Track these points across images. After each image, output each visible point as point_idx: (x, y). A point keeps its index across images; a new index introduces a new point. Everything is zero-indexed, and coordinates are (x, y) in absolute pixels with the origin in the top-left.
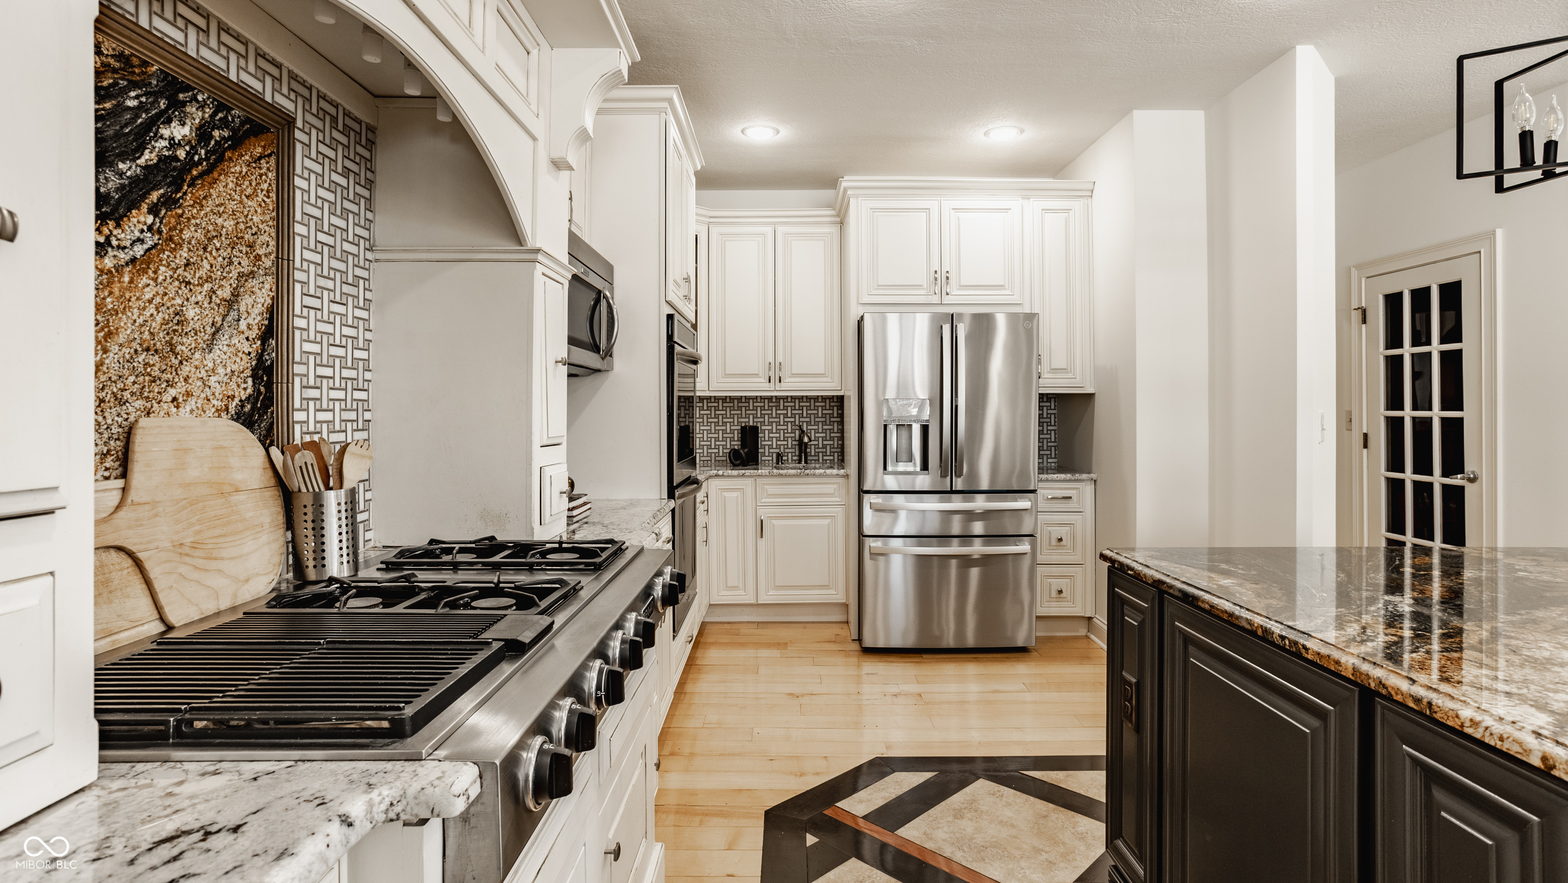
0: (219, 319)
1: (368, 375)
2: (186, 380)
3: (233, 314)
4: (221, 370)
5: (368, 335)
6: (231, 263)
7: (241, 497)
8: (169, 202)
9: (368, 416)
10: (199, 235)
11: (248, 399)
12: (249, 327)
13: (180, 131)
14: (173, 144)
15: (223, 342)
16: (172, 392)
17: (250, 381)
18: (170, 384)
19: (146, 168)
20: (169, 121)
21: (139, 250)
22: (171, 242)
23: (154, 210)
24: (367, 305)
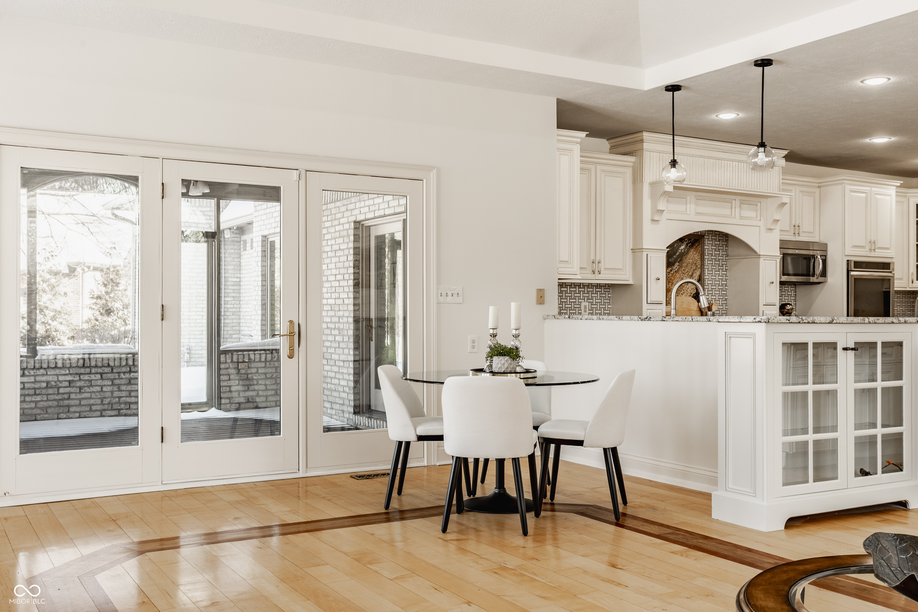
1: (726, 288)
2: (684, 290)
3: (692, 278)
4: (690, 288)
5: (726, 278)
6: (692, 268)
7: (693, 312)
8: (681, 260)
9: (726, 297)
10: (686, 264)
11: (695, 293)
12: (695, 279)
13: (682, 247)
14: (682, 250)
18: (681, 291)
19: (677, 256)
21: (676, 269)
22: (681, 267)
23: (679, 262)
24: (726, 270)
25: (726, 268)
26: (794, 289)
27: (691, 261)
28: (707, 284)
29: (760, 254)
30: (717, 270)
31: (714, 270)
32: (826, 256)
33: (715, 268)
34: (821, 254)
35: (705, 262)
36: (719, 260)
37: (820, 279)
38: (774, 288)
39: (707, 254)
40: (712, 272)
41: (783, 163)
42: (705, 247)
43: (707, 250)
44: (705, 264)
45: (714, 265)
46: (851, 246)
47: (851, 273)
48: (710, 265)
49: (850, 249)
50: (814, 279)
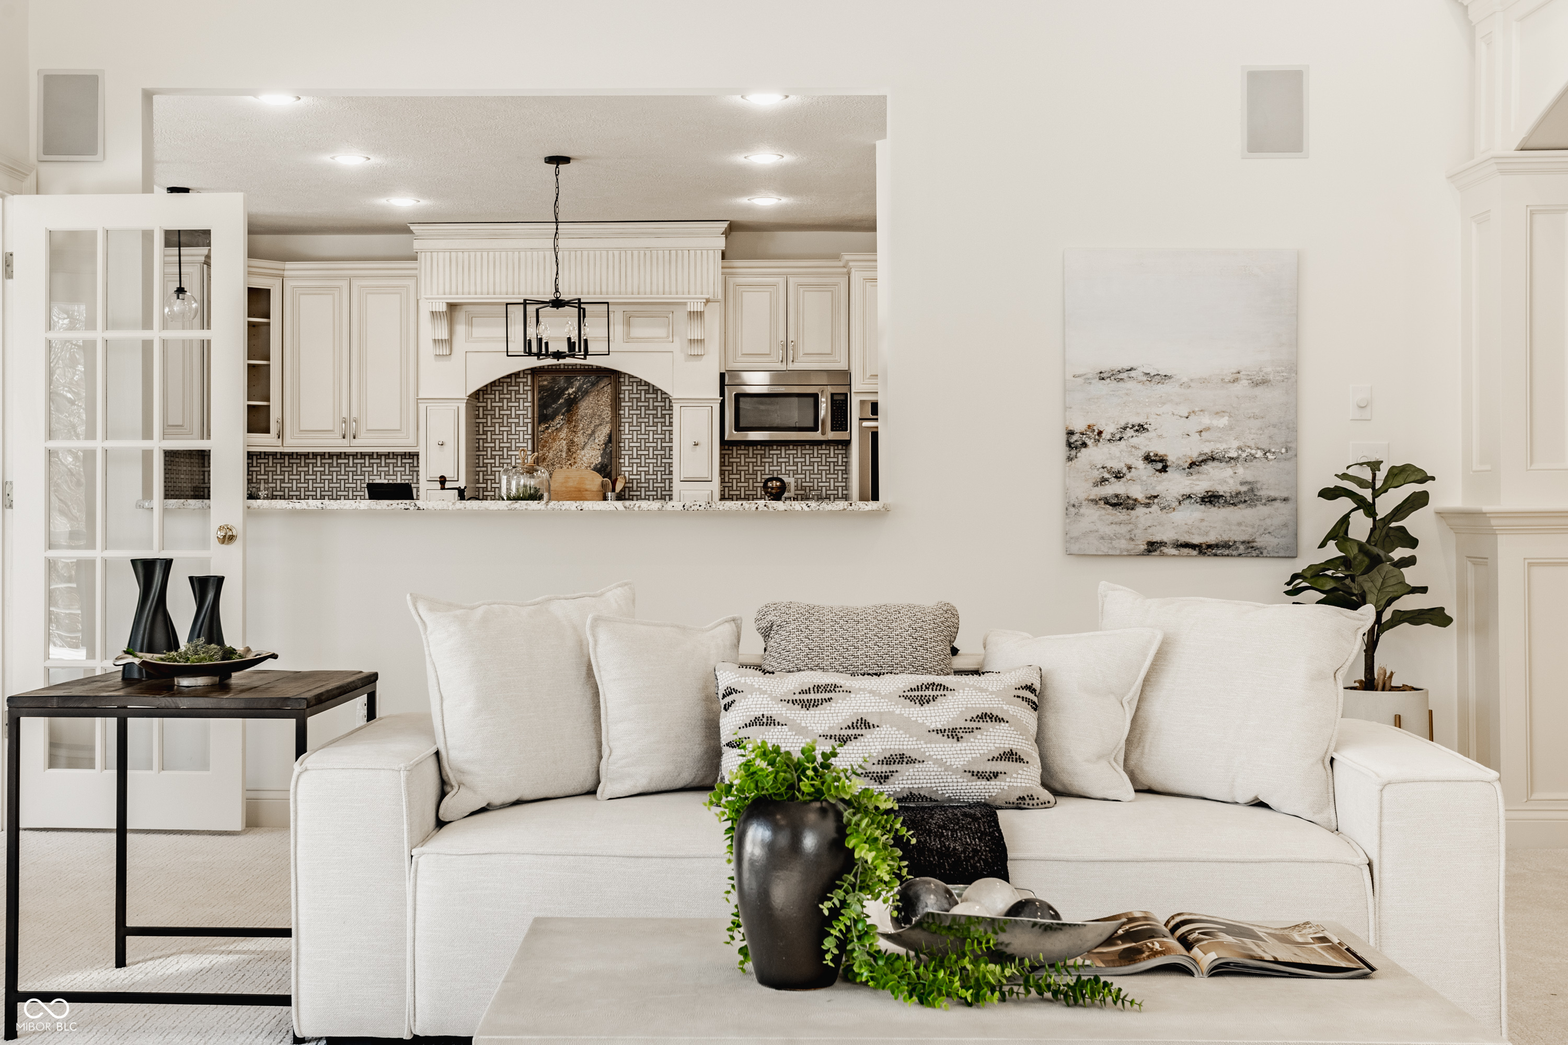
0: (588, 440)
2: (574, 458)
3: (593, 438)
4: (587, 455)
6: (593, 422)
8: (568, 411)
10: (580, 416)
11: (600, 464)
12: (601, 440)
13: (571, 391)
14: (569, 394)
15: (588, 447)
17: (601, 458)
18: (569, 460)
19: (561, 404)
20: (567, 389)
22: (567, 421)
23: (563, 414)
26: (844, 452)
27: (590, 411)
28: (627, 448)
29: (674, 397)
30: (651, 424)
31: (643, 425)
32: (846, 394)
33: (646, 420)
34: (834, 392)
35: (622, 412)
36: (655, 408)
37: (831, 435)
38: (704, 450)
39: (627, 399)
40: (639, 428)
41: (721, 243)
42: (623, 388)
43: (627, 392)
44: (622, 416)
45: (643, 416)
46: (868, 376)
47: (865, 424)
48: (635, 417)
49: (867, 381)
50: (817, 436)
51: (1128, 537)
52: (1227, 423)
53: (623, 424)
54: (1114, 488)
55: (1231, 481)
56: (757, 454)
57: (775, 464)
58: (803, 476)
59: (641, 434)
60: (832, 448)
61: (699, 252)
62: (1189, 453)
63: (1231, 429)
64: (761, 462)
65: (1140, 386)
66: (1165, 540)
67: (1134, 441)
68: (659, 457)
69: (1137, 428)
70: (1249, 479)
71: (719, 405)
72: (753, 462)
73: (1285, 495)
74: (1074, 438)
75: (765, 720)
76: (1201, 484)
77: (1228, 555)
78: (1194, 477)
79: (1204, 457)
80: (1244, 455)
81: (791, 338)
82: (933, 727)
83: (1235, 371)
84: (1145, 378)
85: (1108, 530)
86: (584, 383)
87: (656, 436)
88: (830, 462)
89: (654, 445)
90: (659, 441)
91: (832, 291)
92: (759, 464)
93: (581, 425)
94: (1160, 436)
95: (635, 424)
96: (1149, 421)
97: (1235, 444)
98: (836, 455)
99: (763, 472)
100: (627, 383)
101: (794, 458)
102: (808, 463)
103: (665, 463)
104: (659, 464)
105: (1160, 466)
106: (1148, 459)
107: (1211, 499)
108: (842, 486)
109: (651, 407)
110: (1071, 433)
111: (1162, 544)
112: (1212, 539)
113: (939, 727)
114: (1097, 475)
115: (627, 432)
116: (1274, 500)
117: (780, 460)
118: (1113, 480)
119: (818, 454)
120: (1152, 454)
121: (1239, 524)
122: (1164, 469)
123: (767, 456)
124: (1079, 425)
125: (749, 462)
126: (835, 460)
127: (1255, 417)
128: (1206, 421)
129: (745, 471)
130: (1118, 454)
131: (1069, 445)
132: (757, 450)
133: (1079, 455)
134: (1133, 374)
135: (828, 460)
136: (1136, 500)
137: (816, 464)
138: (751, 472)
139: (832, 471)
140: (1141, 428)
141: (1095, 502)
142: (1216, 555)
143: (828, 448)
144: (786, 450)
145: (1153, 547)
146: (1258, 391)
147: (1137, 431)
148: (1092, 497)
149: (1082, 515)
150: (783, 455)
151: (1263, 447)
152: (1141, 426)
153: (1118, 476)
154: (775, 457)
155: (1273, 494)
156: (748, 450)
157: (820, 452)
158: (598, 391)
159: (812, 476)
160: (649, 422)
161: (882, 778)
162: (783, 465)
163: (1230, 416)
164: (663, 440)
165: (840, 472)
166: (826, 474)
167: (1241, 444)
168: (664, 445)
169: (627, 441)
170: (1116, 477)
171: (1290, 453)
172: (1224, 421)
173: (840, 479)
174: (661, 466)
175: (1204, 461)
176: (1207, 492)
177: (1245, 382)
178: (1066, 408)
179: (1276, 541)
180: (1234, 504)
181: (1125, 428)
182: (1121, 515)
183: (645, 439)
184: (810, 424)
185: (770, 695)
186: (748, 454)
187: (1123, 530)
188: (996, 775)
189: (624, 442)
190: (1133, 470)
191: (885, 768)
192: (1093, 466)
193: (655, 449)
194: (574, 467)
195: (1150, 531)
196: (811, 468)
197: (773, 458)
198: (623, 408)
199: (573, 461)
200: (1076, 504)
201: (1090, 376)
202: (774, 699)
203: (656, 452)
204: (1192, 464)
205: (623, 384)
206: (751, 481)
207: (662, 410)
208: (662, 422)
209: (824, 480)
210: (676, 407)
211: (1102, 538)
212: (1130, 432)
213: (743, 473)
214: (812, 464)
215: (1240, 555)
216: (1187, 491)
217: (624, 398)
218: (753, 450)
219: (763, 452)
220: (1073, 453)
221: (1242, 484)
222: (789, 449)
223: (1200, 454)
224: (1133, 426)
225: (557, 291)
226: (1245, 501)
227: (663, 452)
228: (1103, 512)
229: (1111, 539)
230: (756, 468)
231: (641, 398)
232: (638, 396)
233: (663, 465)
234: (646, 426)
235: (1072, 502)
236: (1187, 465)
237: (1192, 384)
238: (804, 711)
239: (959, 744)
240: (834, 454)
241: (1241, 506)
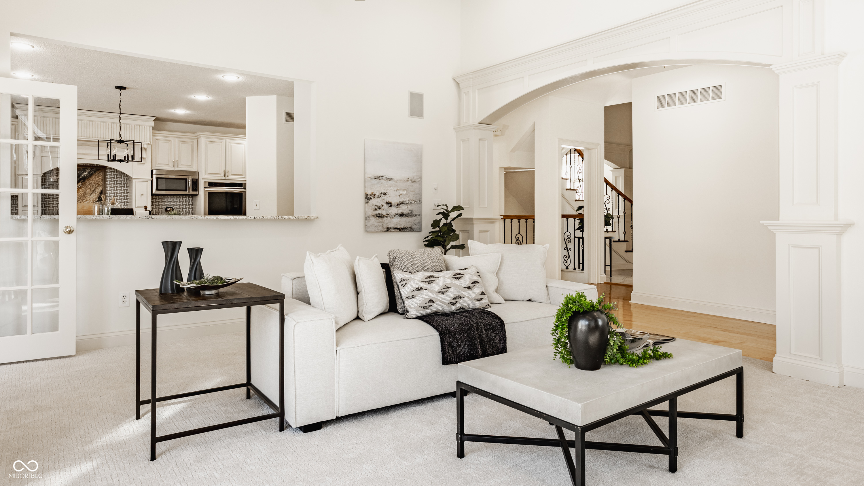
0: (92, 192)
1: (127, 198)
2: (86, 199)
3: (94, 192)
4: (92, 198)
5: (127, 192)
6: (94, 186)
8: (84, 181)
9: (127, 203)
10: (88, 184)
12: (97, 193)
13: (85, 174)
14: (84, 175)
15: (92, 195)
16: (84, 200)
17: (97, 199)
18: (84, 199)
20: (83, 173)
22: (84, 185)
23: (81, 182)
24: (127, 187)
25: (127, 186)
26: (192, 198)
27: (94, 182)
28: (109, 196)
29: (133, 178)
30: (119, 187)
31: (116, 187)
32: (197, 179)
33: (117, 186)
34: (193, 178)
35: (107, 182)
36: (121, 181)
37: (191, 193)
38: (145, 198)
39: (109, 178)
40: (114, 188)
41: (152, 124)
42: (107, 173)
43: (109, 175)
44: (107, 184)
45: (116, 184)
46: (207, 173)
47: (206, 189)
48: (112, 184)
49: (206, 175)
50: (187, 193)
51: (382, 226)
52: (406, 193)
53: (107, 187)
54: (379, 212)
55: (407, 210)
56: (160, 199)
57: (167, 202)
58: (177, 206)
59: (115, 191)
60: (188, 197)
61: (143, 127)
62: (397, 202)
63: (407, 195)
64: (162, 201)
65: (385, 181)
66: (391, 227)
67: (383, 197)
68: (122, 199)
69: (384, 194)
70: (411, 209)
71: (151, 181)
72: (159, 202)
73: (419, 214)
74: (368, 196)
75: (420, 288)
76: (400, 211)
77: (406, 231)
78: (398, 209)
79: (400, 203)
80: (410, 202)
81: (176, 159)
82: (464, 287)
83: (408, 178)
84: (386, 179)
85: (377, 224)
86: (91, 171)
87: (121, 191)
88: (187, 202)
89: (120, 195)
90: (122, 193)
91: (191, 144)
92: (161, 202)
93: (90, 187)
94: (390, 196)
95: (112, 187)
96: (387, 192)
97: (408, 199)
98: (189, 200)
99: (162, 205)
100: (109, 172)
101: (174, 200)
102: (179, 202)
103: (125, 201)
104: (122, 202)
105: (390, 205)
106: (387, 203)
107: (402, 215)
108: (191, 210)
109: (119, 181)
110: (367, 195)
111: (390, 228)
112: (402, 226)
113: (466, 286)
114: (374, 207)
115: (109, 189)
116: (417, 215)
117: (169, 201)
118: (378, 209)
119: (183, 199)
120: (388, 202)
121: (409, 222)
122: (391, 206)
123: (164, 199)
124: (369, 193)
125: (157, 202)
126: (189, 201)
127: (412, 191)
128: (401, 192)
129: (156, 204)
130: (379, 202)
131: (367, 198)
132: (160, 197)
133: (369, 201)
134: (383, 177)
135: (186, 201)
136: (384, 215)
137: (182, 202)
138: (158, 205)
139: (188, 205)
140: (385, 194)
141: (374, 216)
142: (403, 231)
143: (186, 197)
144: (171, 197)
145: (388, 229)
146: (413, 184)
147: (384, 195)
148: (373, 214)
149: (371, 220)
150: (170, 199)
151: (414, 200)
152: (385, 193)
153: (380, 208)
154: (167, 200)
155: (416, 213)
156: (157, 197)
157: (183, 198)
158: (97, 174)
159: (181, 206)
160: (118, 186)
161: (454, 304)
162: (170, 202)
163: (407, 191)
164: (124, 193)
165: (190, 205)
166: (186, 206)
167: (409, 199)
168: (124, 195)
169: (109, 193)
170: (379, 208)
171: (420, 202)
172: (405, 192)
173: (190, 208)
174: (123, 202)
175: (400, 204)
176: (401, 213)
177: (410, 181)
178: (365, 187)
179: (417, 227)
180: (407, 216)
181: (381, 194)
182: (380, 220)
183: (116, 192)
184: (184, 189)
185: (418, 280)
186: (157, 199)
187: (381, 224)
188: (481, 299)
189: (108, 193)
190: (383, 206)
191: (455, 300)
192: (373, 205)
193: (120, 196)
194: (86, 202)
195: (387, 224)
196: (180, 204)
197: (166, 200)
198: (107, 181)
199: (86, 200)
200: (369, 217)
201: (372, 178)
202: (419, 281)
203: (121, 197)
204: (398, 205)
205: (107, 172)
206: (158, 208)
207: (123, 182)
208: (123, 187)
209: (185, 208)
210: (134, 181)
211: (376, 227)
212: (382, 195)
213: (155, 205)
214: (180, 202)
215: (409, 231)
216: (396, 213)
217: (108, 177)
218: (159, 197)
219: (162, 198)
220: (368, 201)
221: (409, 210)
222: (172, 197)
223: (400, 202)
224: (383, 193)
225: (120, 137)
226: (410, 216)
227: (124, 197)
228: (376, 219)
229: (378, 227)
230: (160, 204)
231: (115, 177)
232: (114, 177)
233: (124, 202)
234: (117, 188)
235: (368, 216)
236: (396, 205)
237: (398, 181)
238: (429, 285)
239: (472, 291)
240: (188, 199)
241: (409, 217)
